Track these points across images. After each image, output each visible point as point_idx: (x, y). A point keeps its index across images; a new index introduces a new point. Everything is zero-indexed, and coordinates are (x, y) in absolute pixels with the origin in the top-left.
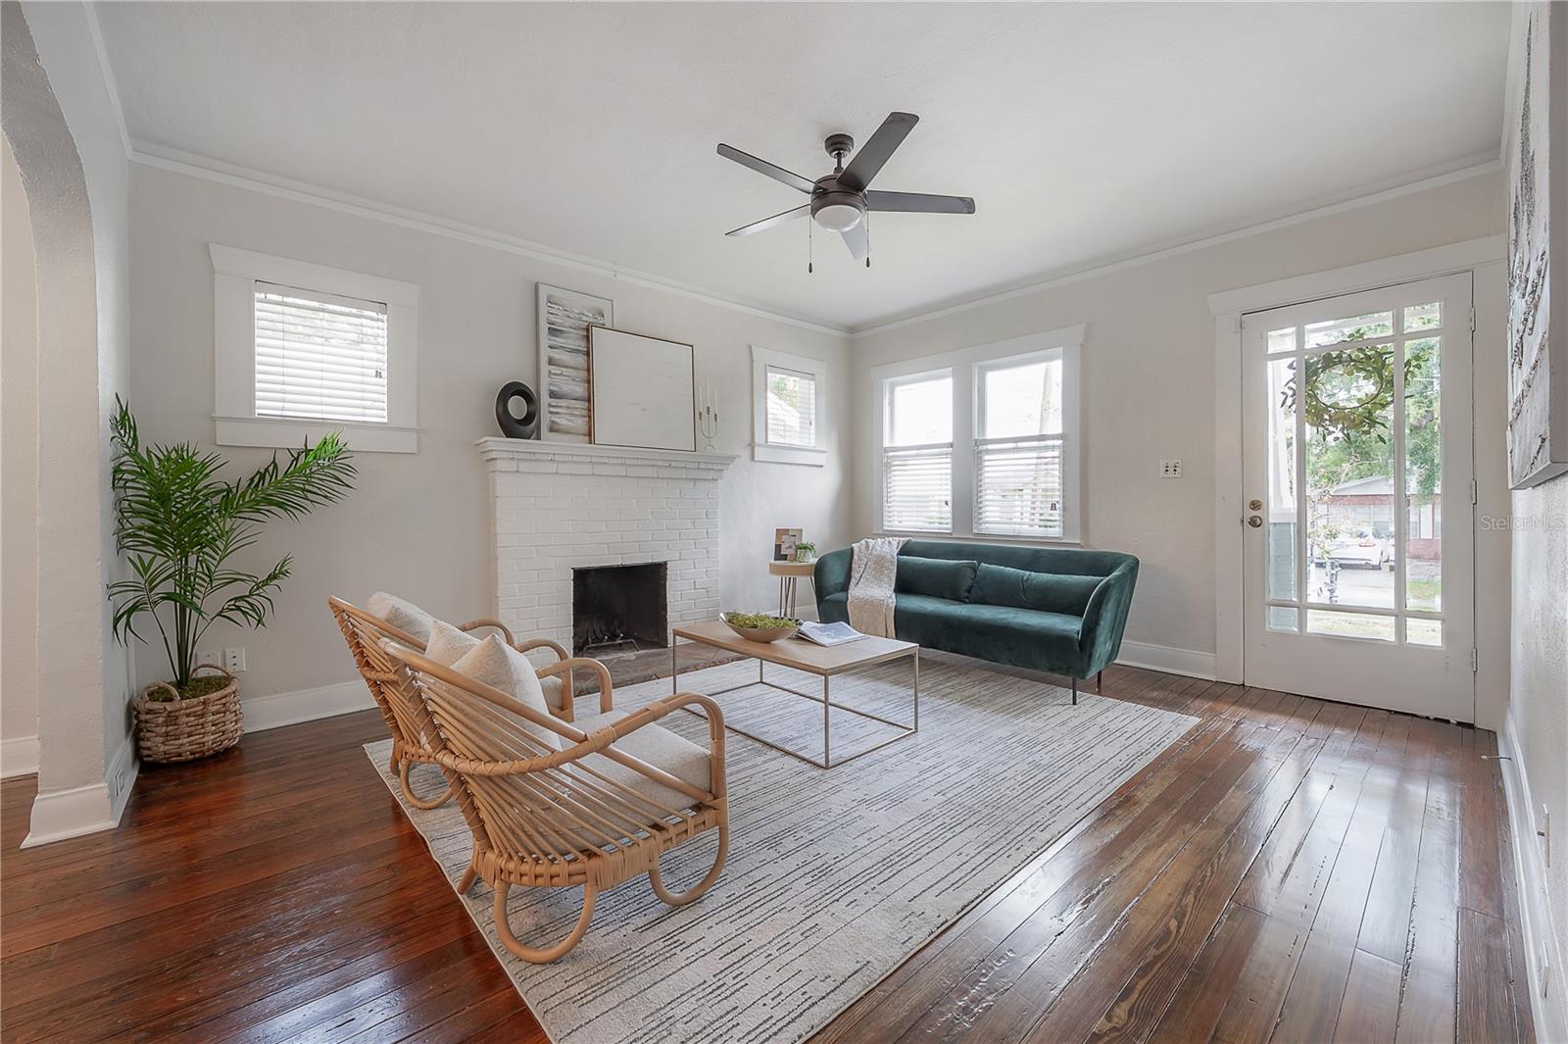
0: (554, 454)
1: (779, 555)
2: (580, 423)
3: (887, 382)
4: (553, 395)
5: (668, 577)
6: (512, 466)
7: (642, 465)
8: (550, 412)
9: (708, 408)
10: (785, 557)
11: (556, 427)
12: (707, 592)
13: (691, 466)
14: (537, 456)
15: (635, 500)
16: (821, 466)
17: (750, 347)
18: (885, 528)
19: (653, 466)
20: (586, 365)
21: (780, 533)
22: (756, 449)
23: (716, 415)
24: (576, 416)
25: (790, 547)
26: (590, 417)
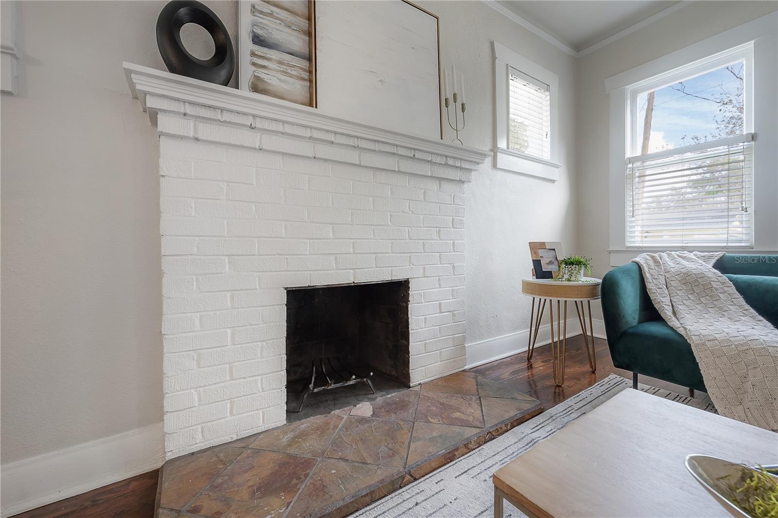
0: (254, 116)
1: (540, 272)
2: (299, 88)
3: (630, 88)
4: (257, 40)
5: (410, 299)
6: (187, 128)
7: (381, 152)
8: (254, 64)
9: (455, 95)
10: (548, 275)
11: (261, 86)
12: (454, 315)
13: (438, 160)
14: (226, 117)
15: (371, 199)
16: (553, 181)
17: (492, 44)
18: (628, 244)
19: (394, 154)
20: (306, 12)
21: (535, 247)
22: (499, 154)
23: (463, 105)
24: (291, 76)
25: (551, 263)
26: (311, 81)
